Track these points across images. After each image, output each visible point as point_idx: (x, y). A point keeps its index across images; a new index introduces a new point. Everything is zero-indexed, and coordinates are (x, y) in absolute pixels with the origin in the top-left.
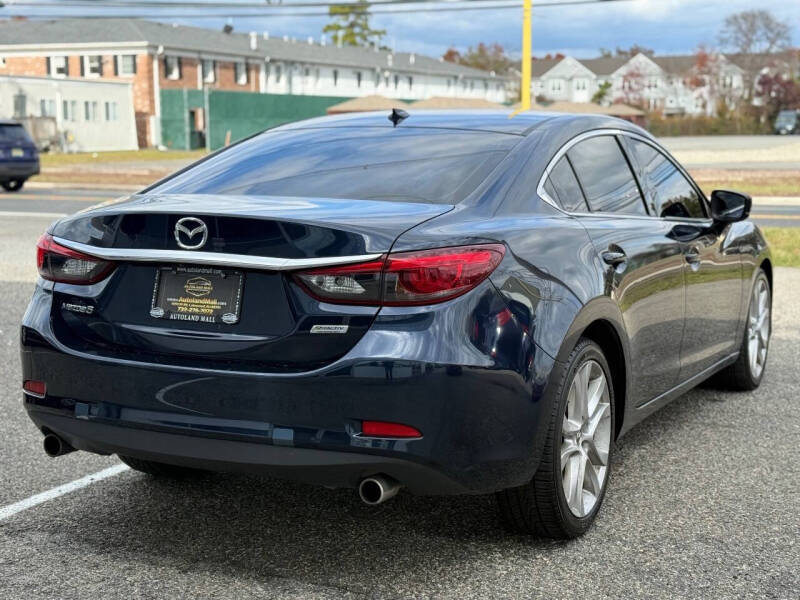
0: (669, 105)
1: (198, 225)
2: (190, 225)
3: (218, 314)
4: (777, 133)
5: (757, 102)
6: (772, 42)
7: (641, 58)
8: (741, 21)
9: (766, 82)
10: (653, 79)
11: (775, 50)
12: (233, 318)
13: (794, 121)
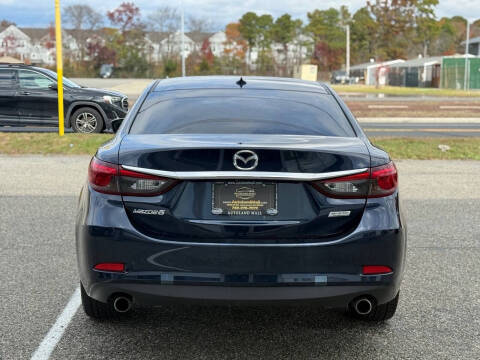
0: (32, 58)
1: (251, 155)
2: (246, 155)
3: (263, 209)
4: (102, 77)
5: (86, 59)
6: (93, 24)
7: (12, 28)
8: (73, 10)
9: (91, 47)
10: (21, 42)
11: (95, 28)
12: (275, 211)
13: (110, 70)
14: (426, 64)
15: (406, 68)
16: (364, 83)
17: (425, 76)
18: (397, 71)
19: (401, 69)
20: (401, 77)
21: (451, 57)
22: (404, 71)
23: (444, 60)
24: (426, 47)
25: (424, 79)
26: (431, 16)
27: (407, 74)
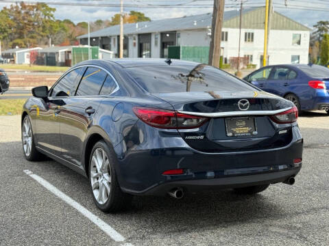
1: (246, 102)
3: (250, 132)
12: (256, 133)
14: (60, 51)
15: (46, 53)
16: (14, 63)
17: (60, 59)
18: (40, 55)
19: (42, 53)
20: (43, 59)
21: (77, 47)
22: (45, 55)
23: (73, 49)
24: (50, 39)
25: (60, 61)
26: (52, 18)
27: (47, 57)
